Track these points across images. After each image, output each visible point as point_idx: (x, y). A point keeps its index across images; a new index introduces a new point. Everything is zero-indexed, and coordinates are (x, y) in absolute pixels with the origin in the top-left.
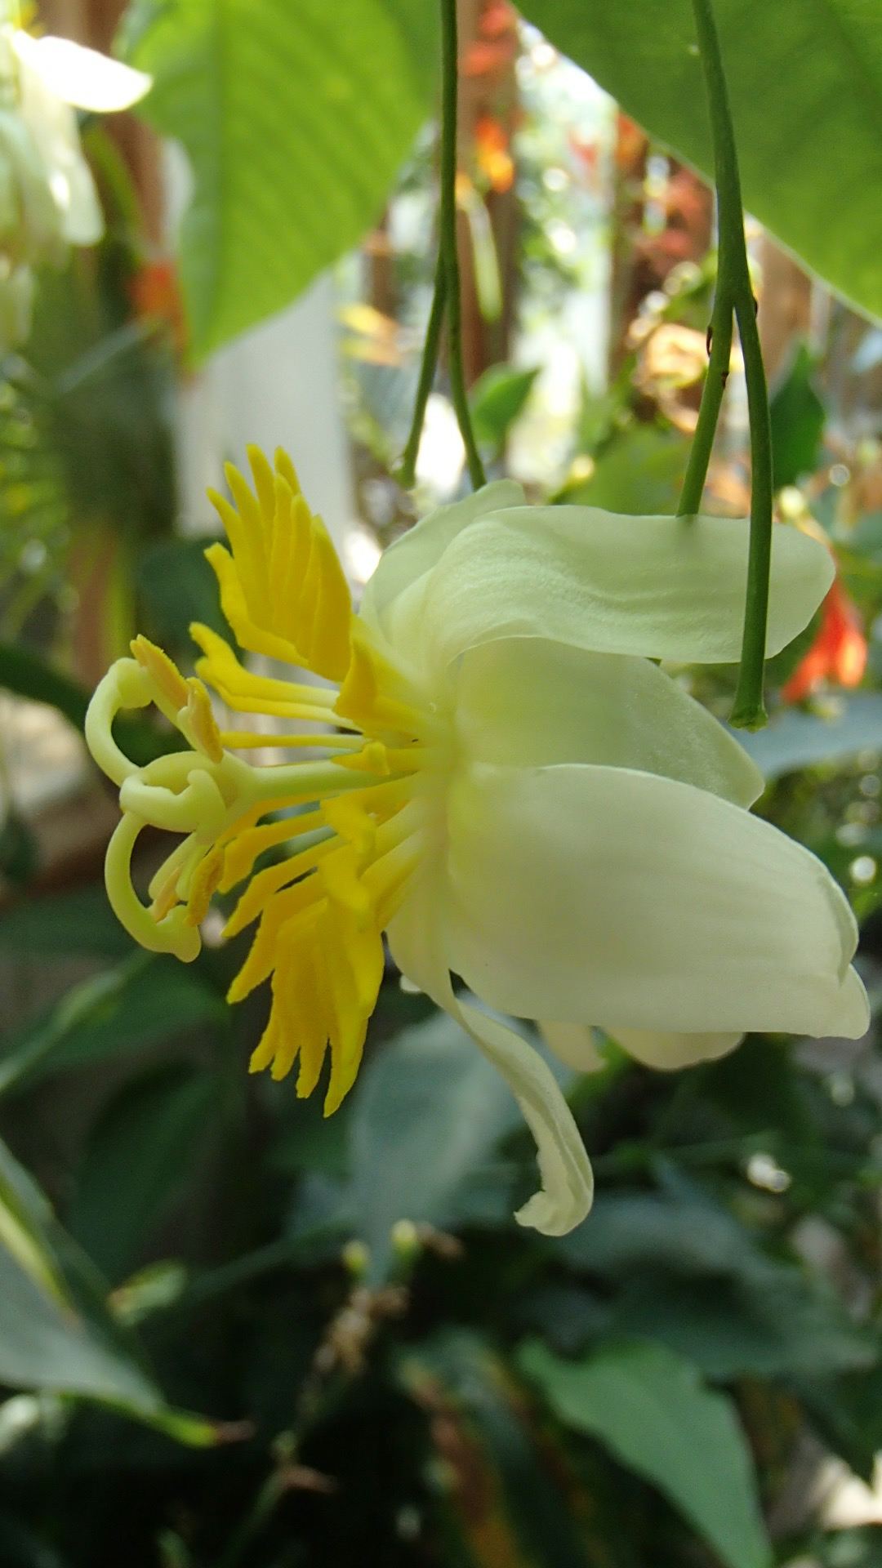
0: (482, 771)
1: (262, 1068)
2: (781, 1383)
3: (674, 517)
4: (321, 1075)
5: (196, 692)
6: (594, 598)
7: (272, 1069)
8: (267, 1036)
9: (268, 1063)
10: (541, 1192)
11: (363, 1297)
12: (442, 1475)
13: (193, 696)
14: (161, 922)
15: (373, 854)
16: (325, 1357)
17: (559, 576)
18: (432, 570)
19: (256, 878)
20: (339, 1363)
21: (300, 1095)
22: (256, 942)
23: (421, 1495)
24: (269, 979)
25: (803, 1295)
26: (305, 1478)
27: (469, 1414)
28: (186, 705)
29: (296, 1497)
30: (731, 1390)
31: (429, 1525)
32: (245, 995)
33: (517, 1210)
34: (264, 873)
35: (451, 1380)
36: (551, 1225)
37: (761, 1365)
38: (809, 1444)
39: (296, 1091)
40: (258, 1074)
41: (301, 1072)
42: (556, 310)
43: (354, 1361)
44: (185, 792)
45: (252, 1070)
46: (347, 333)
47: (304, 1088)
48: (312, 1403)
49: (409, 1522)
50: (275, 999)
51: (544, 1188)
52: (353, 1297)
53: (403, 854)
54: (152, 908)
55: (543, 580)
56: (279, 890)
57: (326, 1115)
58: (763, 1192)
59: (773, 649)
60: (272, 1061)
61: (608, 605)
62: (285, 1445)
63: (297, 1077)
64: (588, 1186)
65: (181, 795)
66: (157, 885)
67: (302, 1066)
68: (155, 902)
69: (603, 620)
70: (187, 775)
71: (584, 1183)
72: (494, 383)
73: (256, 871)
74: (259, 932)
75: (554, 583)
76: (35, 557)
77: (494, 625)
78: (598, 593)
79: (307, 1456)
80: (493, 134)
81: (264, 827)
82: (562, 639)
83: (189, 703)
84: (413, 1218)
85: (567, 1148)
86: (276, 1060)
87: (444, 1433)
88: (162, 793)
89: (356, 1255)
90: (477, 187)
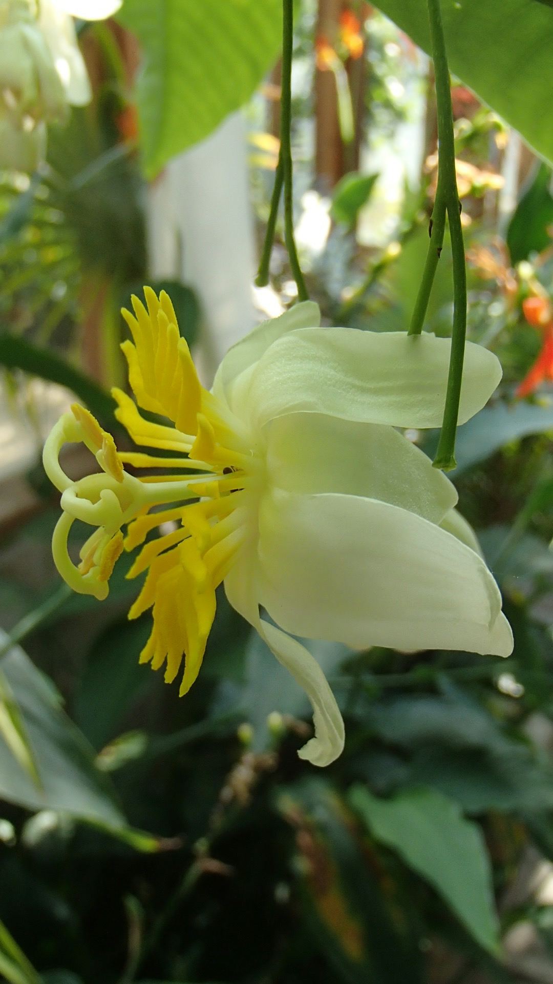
0: (279, 494)
1: (146, 661)
2: (514, 815)
3: (406, 333)
4: (179, 670)
5: (107, 442)
6: (354, 386)
7: (152, 663)
8: (150, 642)
9: (150, 658)
10: (314, 738)
11: (249, 758)
12: (302, 865)
13: (106, 444)
14: (85, 576)
15: (210, 543)
16: (226, 793)
17: (333, 372)
18: (257, 363)
19: (146, 546)
20: (235, 798)
21: (166, 682)
22: (146, 584)
23: (289, 877)
24: (152, 607)
25: (531, 761)
26: (214, 865)
27: (321, 829)
28: (101, 448)
29: (208, 878)
30: (482, 820)
31: (295, 895)
32: (139, 615)
33: (299, 749)
34: (152, 543)
35: (309, 808)
36: (318, 759)
37: (501, 804)
38: (532, 852)
39: (164, 679)
40: (144, 664)
41: (168, 668)
42: (391, 135)
43: (244, 796)
44: (98, 502)
45: (141, 662)
46: (255, 150)
47: (169, 678)
48: (218, 821)
49: (282, 893)
50: (155, 621)
51: (316, 736)
52: (242, 758)
53: (231, 541)
54: (81, 565)
55: (322, 375)
56: (159, 554)
57: (180, 696)
58: (507, 697)
59: (462, 420)
60: (152, 658)
61: (364, 390)
62: (202, 845)
63: (165, 670)
64: (341, 737)
65: (96, 505)
66: (84, 552)
67: (168, 664)
68: (83, 561)
69: (359, 400)
70: (99, 494)
71: (338, 736)
72: (349, 183)
73: (147, 541)
74: (148, 578)
75: (329, 377)
76: (60, 291)
77: (291, 404)
78: (357, 383)
79: (215, 852)
80: (352, 21)
81: (152, 516)
82: (330, 413)
83: (103, 448)
84: (281, 711)
85: (328, 715)
86: (154, 658)
87: (304, 839)
88: (85, 503)
89: (246, 732)
90: (340, 56)
